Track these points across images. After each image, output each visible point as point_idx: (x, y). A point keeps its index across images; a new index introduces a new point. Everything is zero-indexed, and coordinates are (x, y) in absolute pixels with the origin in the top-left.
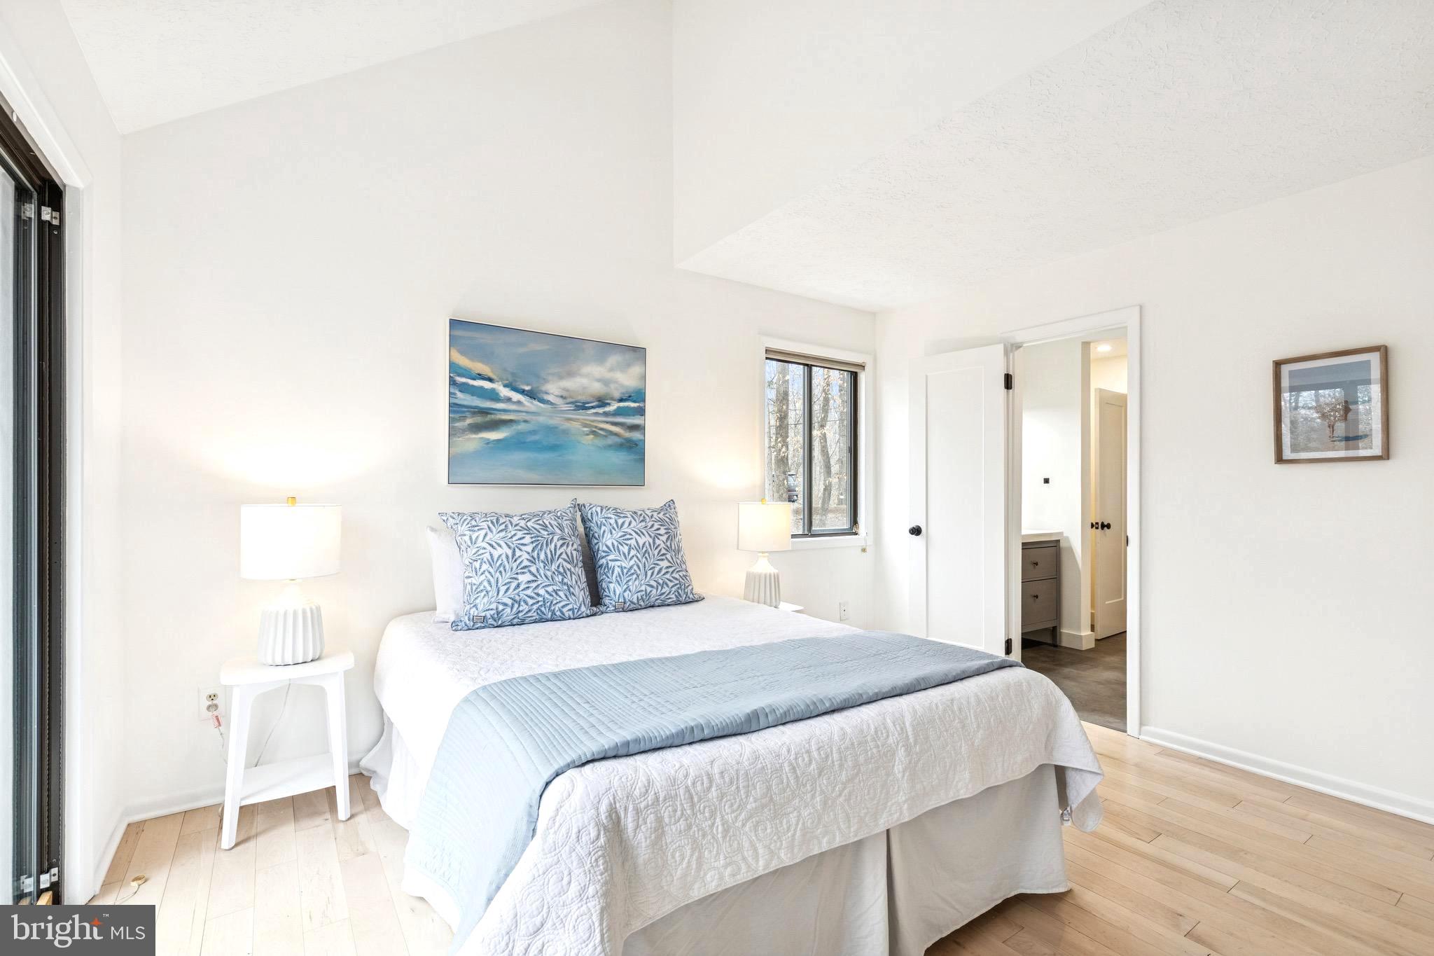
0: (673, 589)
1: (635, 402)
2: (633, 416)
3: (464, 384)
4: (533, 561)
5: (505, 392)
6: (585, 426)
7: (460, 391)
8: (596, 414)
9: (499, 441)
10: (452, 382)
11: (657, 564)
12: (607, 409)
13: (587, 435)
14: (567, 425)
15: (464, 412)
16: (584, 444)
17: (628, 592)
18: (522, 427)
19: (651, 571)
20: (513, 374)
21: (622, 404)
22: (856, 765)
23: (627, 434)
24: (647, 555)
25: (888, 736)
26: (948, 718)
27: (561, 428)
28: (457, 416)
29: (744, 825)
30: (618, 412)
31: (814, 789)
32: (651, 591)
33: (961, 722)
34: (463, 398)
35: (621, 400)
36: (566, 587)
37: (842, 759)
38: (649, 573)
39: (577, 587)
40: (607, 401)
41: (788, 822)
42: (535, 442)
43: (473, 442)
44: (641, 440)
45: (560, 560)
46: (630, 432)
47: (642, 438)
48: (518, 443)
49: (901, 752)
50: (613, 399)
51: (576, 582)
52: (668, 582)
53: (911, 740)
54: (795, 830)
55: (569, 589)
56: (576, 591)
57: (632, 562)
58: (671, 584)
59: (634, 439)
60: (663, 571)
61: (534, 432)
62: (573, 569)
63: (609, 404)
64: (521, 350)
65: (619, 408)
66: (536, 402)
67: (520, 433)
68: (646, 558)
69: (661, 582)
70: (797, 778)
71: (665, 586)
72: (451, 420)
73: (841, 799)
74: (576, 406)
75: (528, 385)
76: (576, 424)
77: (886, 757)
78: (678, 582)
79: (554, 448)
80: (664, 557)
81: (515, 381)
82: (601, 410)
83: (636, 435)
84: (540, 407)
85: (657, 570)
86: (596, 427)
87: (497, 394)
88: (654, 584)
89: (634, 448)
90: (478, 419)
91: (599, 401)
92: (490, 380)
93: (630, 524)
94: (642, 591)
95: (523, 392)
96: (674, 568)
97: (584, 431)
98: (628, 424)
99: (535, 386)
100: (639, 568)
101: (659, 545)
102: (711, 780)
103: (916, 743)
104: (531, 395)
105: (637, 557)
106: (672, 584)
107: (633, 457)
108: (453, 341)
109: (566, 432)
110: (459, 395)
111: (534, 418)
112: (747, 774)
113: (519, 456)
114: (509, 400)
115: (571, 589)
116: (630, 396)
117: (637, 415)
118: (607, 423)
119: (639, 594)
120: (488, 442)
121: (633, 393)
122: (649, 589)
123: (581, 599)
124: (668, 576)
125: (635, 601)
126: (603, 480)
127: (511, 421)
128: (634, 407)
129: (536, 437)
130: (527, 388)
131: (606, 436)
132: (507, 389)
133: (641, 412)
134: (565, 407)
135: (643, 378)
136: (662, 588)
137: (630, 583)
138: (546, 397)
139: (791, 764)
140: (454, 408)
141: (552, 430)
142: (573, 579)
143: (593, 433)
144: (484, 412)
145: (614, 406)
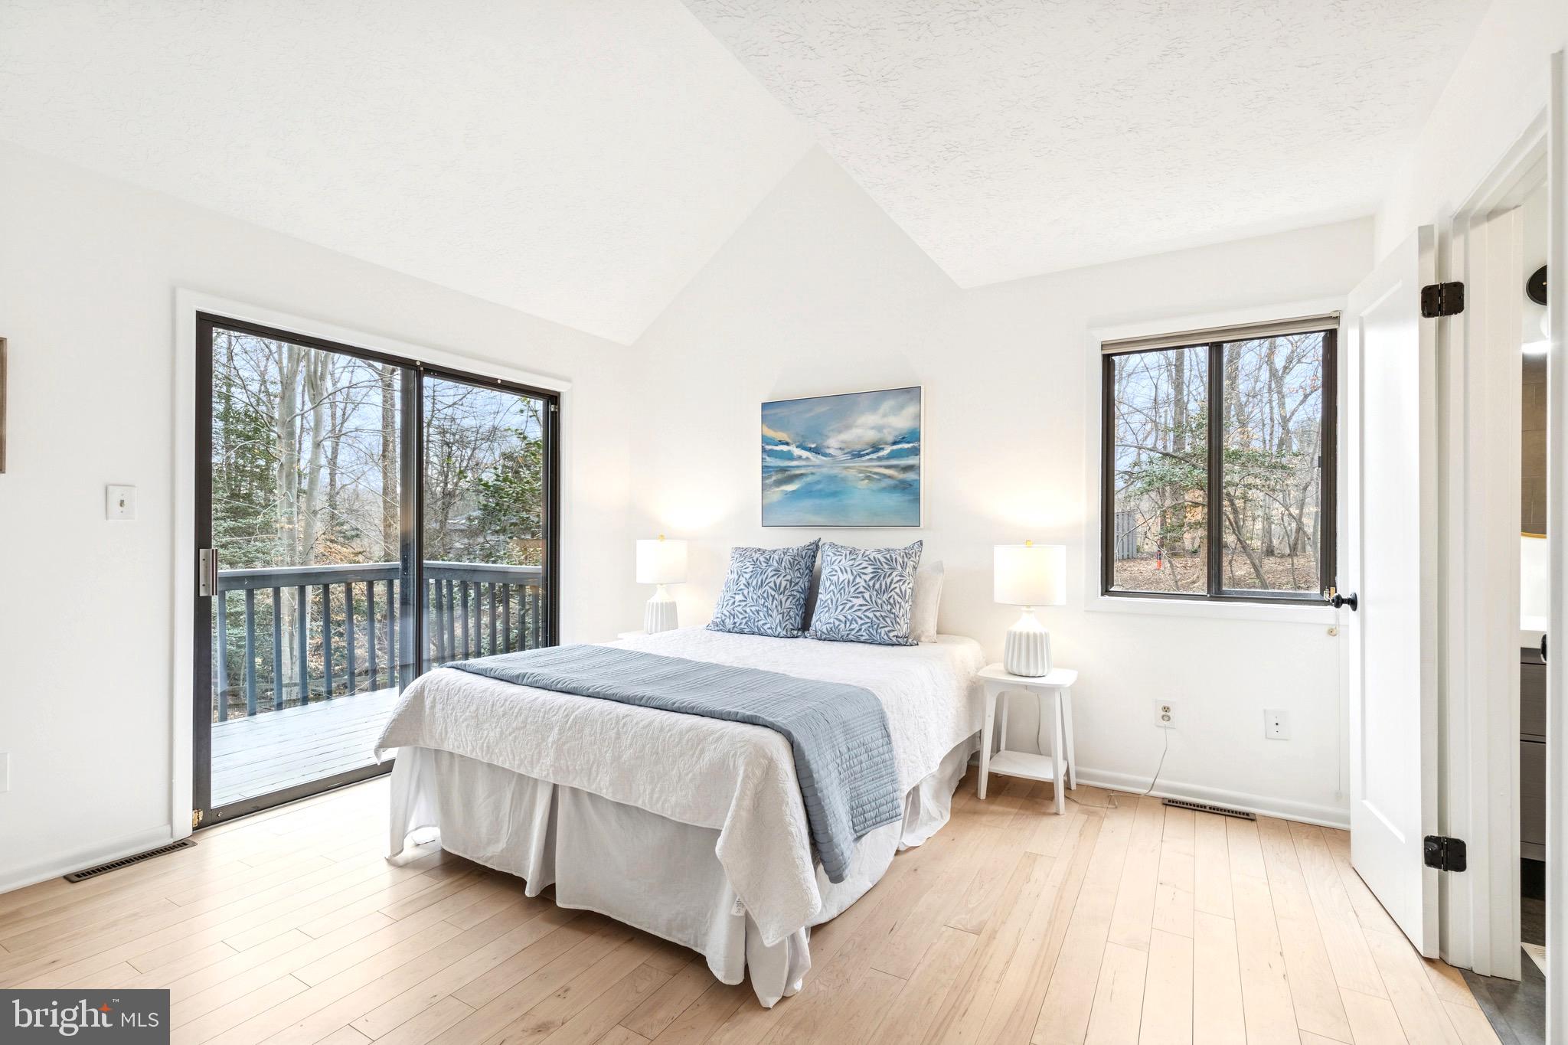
0: (864, 627)
1: (908, 442)
2: (907, 456)
3: (771, 450)
4: (748, 585)
5: (797, 452)
6: (861, 472)
7: (768, 456)
8: (871, 460)
9: (793, 492)
10: (764, 450)
11: (850, 601)
12: (881, 454)
13: (863, 480)
14: (845, 473)
15: (771, 472)
16: (859, 489)
17: (819, 622)
18: (809, 479)
19: (842, 606)
20: (803, 436)
21: (895, 447)
22: (525, 722)
23: (902, 476)
24: (842, 591)
25: (555, 715)
26: (609, 726)
27: (840, 476)
28: (766, 475)
29: (463, 722)
30: (893, 455)
31: (497, 723)
32: (839, 625)
33: (618, 733)
34: (772, 462)
35: (895, 443)
36: (765, 609)
37: (519, 713)
38: (840, 608)
39: (775, 610)
40: (881, 447)
41: (482, 734)
42: (820, 491)
43: (777, 494)
44: (916, 480)
45: (767, 587)
46: (904, 473)
47: (917, 478)
48: (807, 493)
49: (556, 730)
50: (886, 444)
51: (776, 607)
52: (858, 619)
53: (568, 725)
54: (485, 740)
55: (768, 611)
56: (774, 614)
57: (828, 596)
58: (860, 622)
59: (908, 479)
60: (855, 608)
61: (818, 482)
62: (776, 596)
63: (883, 449)
64: (808, 415)
65: (892, 451)
66: (820, 457)
67: (809, 484)
68: (841, 594)
69: (850, 618)
70: (492, 711)
71: (854, 622)
72: (763, 479)
73: (511, 738)
74: (853, 455)
75: (813, 443)
76: (852, 471)
77: (546, 727)
78: (870, 621)
79: (834, 494)
80: (860, 595)
81: (804, 442)
82: (874, 456)
83: (910, 476)
84: (824, 460)
85: (848, 606)
86: (870, 472)
87: (792, 454)
88: (843, 619)
89: (909, 490)
90: (780, 476)
91: (873, 447)
92: (787, 444)
93: (840, 562)
94: (831, 623)
95: (810, 450)
96: (869, 607)
97: (859, 477)
98: (902, 466)
99: (819, 442)
100: (832, 603)
101: (858, 583)
102: (459, 691)
103: (570, 728)
104: (816, 451)
105: (834, 592)
106: (863, 622)
107: (907, 498)
108: (764, 419)
109: (844, 480)
110: (768, 459)
111: (819, 470)
112: (473, 696)
113: (808, 503)
114: (800, 457)
115: (770, 612)
116: (903, 438)
117: (911, 455)
118: (880, 466)
119: (828, 625)
120: (786, 493)
121: (906, 434)
122: (837, 623)
123: (777, 621)
124: (859, 613)
125: (825, 631)
126: (877, 521)
127: (802, 475)
128: (908, 448)
129: (820, 487)
130: (813, 446)
131: (879, 480)
132: (799, 449)
133: (916, 451)
134: (844, 458)
135: (918, 417)
136: (851, 624)
137: (822, 615)
138: (828, 451)
139: (493, 702)
140: (765, 469)
141: (832, 479)
142: (774, 604)
143: (868, 478)
144: (783, 470)
145: (887, 450)
